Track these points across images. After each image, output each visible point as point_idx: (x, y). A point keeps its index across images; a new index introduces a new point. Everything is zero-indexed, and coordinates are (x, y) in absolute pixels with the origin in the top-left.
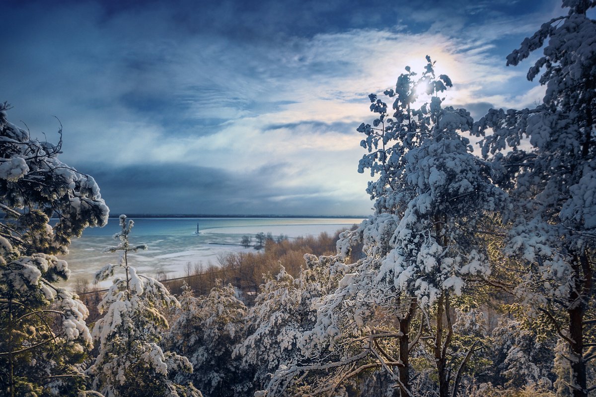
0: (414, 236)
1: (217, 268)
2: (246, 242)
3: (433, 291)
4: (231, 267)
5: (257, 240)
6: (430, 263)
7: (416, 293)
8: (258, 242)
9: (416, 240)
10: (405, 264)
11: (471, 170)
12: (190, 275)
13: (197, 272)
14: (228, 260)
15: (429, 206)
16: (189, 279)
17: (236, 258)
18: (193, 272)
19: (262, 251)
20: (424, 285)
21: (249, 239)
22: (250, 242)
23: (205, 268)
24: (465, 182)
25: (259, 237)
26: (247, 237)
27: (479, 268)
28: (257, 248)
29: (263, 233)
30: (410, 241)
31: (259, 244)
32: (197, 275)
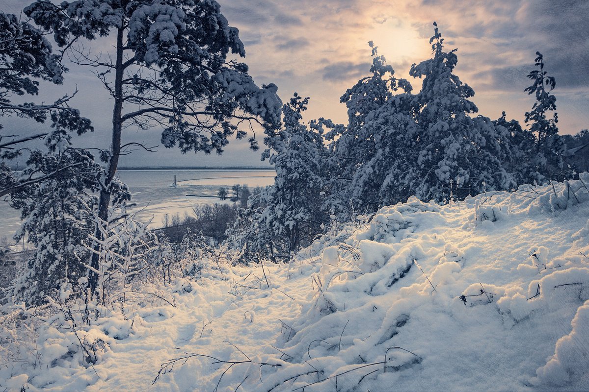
0: (275, 200)
1: (194, 219)
2: (223, 194)
3: (281, 227)
4: (207, 219)
5: (234, 192)
6: (280, 213)
7: (273, 228)
8: (235, 194)
9: (276, 202)
10: (271, 213)
11: (301, 167)
12: (168, 226)
13: (174, 222)
14: (204, 212)
15: (282, 184)
16: (166, 230)
17: (212, 210)
18: (170, 223)
19: (238, 203)
20: (277, 224)
21: (226, 191)
22: (226, 194)
23: (182, 219)
24: (296, 174)
25: (236, 188)
26: (223, 189)
27: (302, 216)
28: (234, 200)
29: (239, 185)
30: (273, 202)
31: (236, 196)
32: (174, 226)
